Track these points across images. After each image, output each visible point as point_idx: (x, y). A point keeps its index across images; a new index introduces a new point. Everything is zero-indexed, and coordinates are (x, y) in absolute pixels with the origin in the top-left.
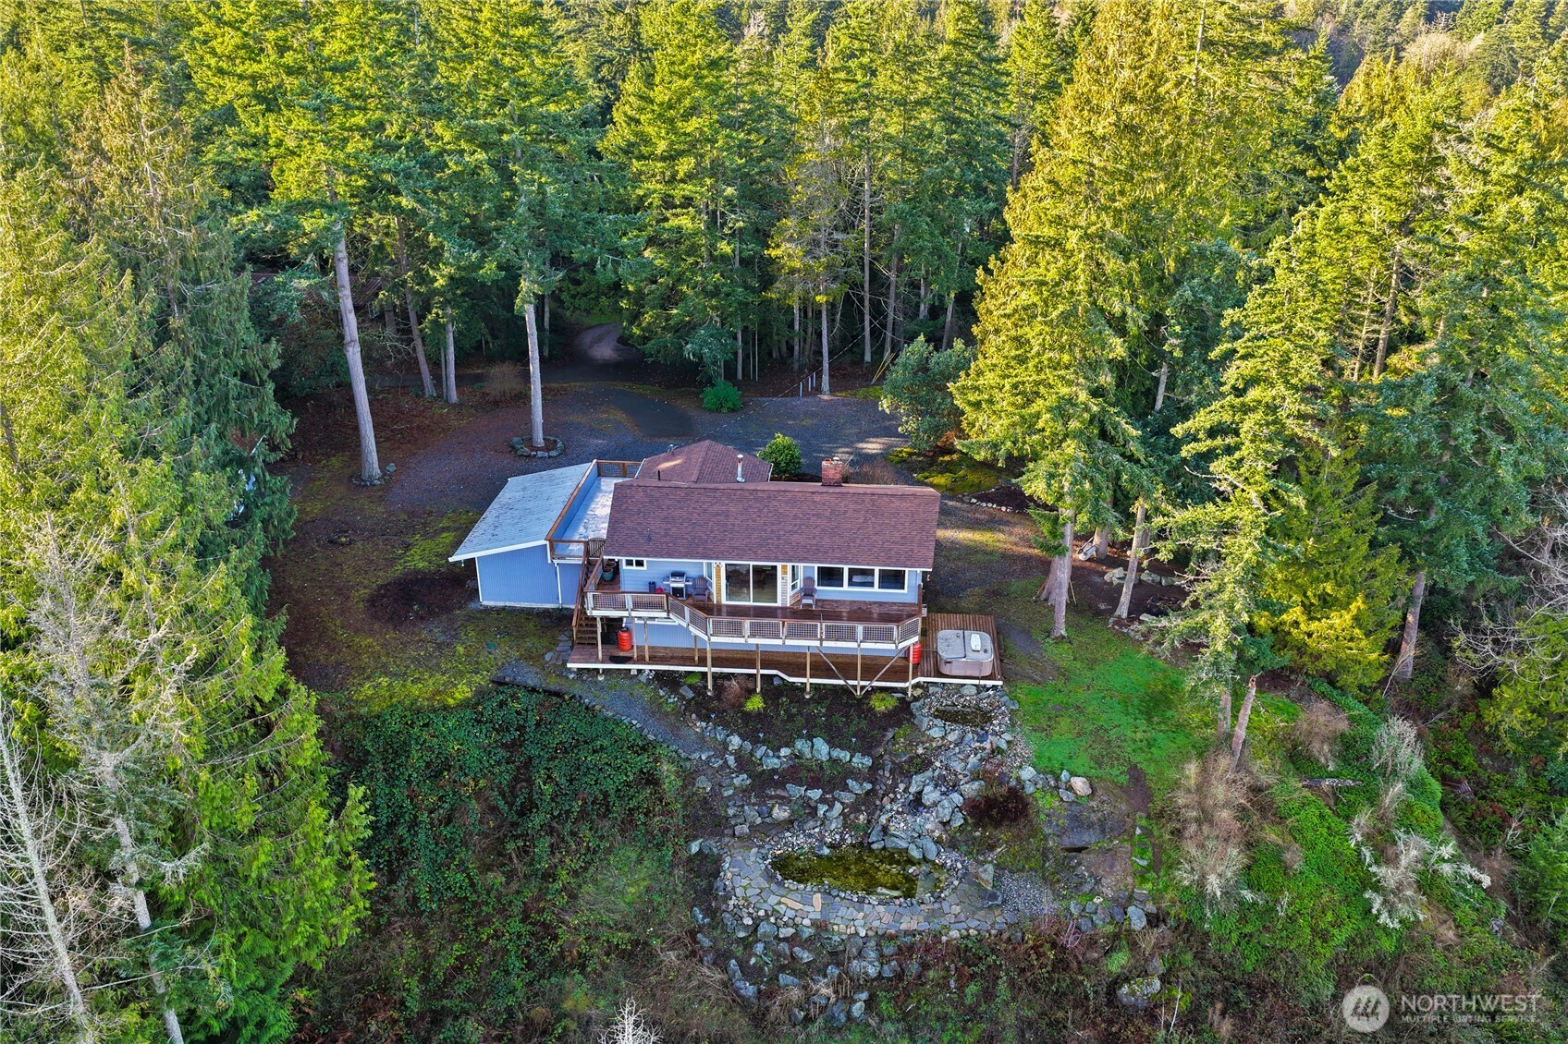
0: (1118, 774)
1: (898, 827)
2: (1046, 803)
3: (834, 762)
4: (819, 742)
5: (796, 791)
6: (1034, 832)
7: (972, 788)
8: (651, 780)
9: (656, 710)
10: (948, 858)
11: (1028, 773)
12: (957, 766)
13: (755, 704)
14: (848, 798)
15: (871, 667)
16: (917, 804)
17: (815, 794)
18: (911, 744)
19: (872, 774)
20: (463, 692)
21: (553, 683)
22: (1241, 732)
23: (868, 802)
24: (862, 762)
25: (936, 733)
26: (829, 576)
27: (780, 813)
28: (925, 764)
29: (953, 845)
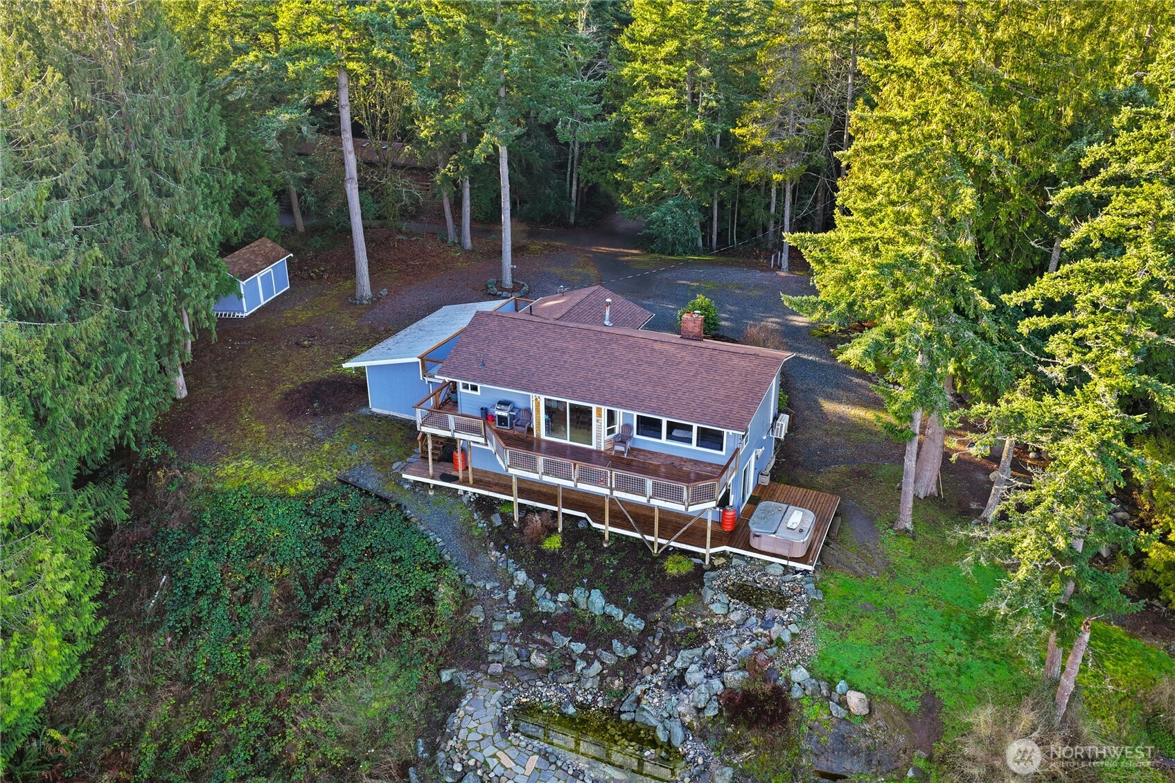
0: (909, 700)
1: (651, 703)
2: (813, 713)
3: (608, 617)
4: (597, 597)
5: (561, 640)
6: (789, 744)
7: (735, 678)
9: (464, 533)
10: (692, 748)
11: (800, 674)
12: (730, 649)
13: (553, 543)
14: (609, 659)
15: (671, 524)
16: (678, 682)
17: (579, 647)
18: (691, 616)
19: (640, 642)
20: (307, 484)
21: (387, 491)
23: (629, 669)
24: (634, 624)
25: (717, 609)
26: (649, 426)
27: (539, 660)
28: (698, 639)
29: (703, 736)
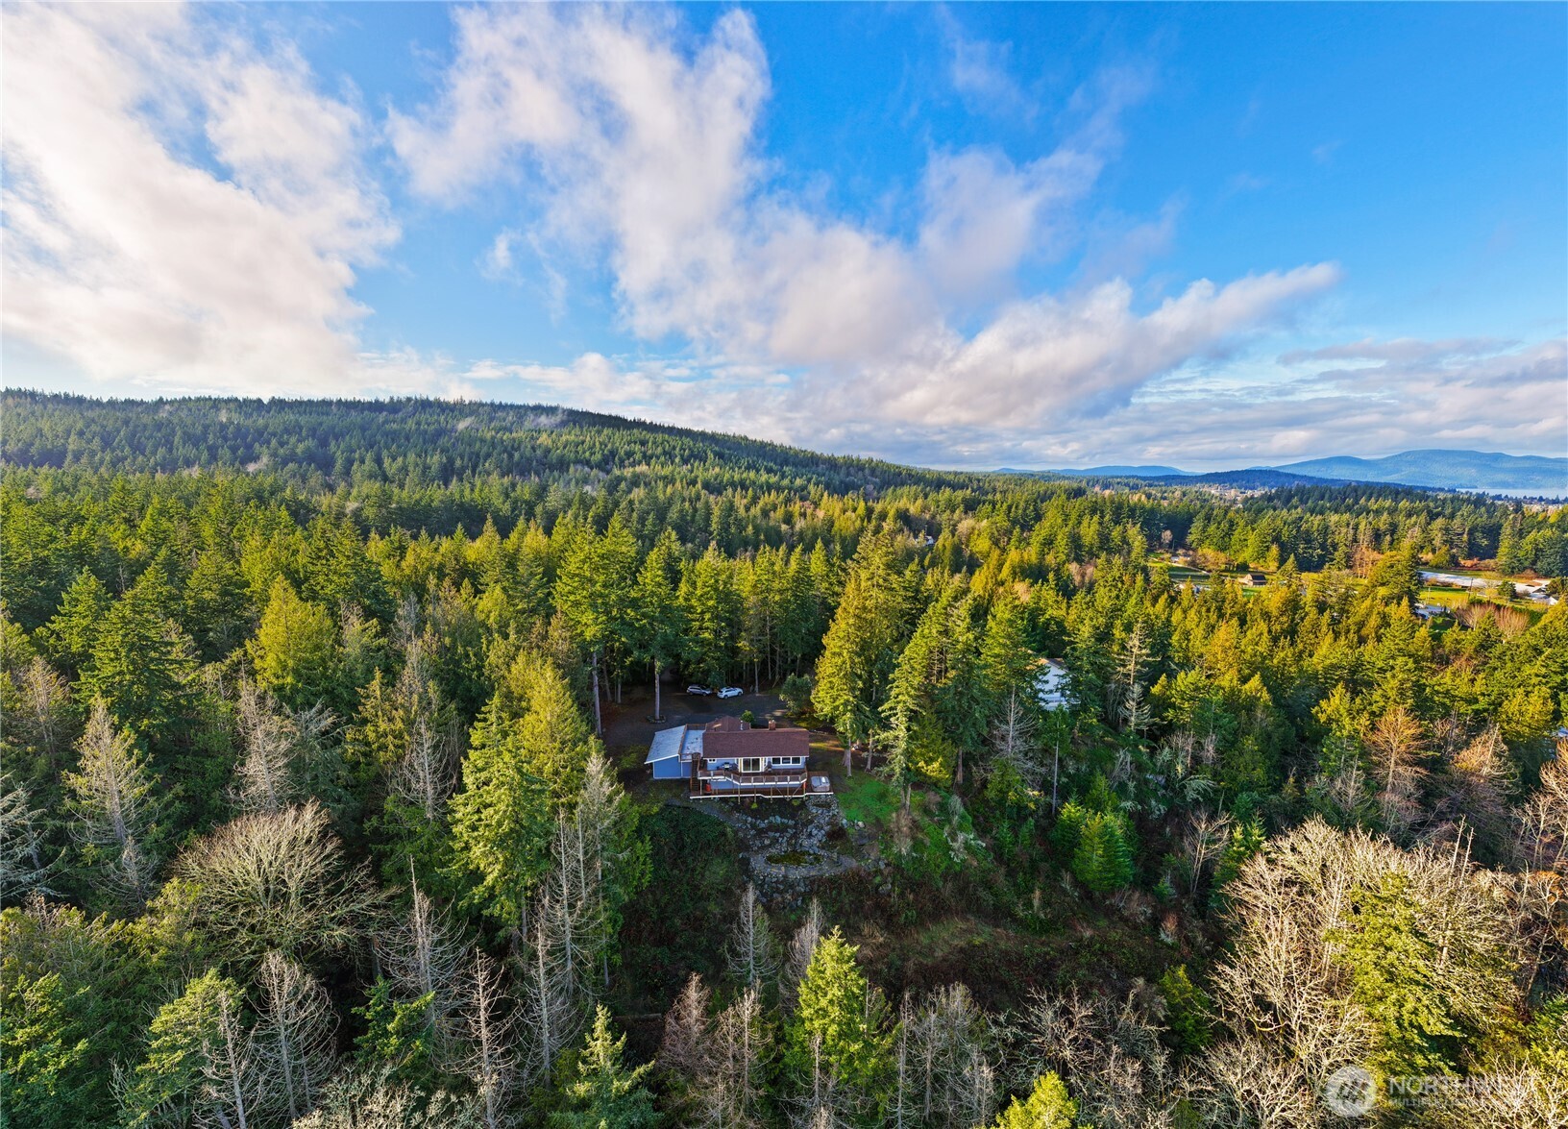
0: (872, 820)
1: (806, 843)
2: (851, 831)
3: (782, 823)
4: (778, 818)
5: (771, 834)
6: (848, 841)
7: (827, 828)
8: (724, 834)
9: (721, 811)
10: (822, 853)
11: (844, 821)
12: (822, 821)
13: (755, 806)
14: (788, 835)
15: (792, 790)
16: (810, 835)
17: (778, 835)
18: (807, 816)
19: (795, 826)
20: (655, 809)
21: (685, 804)
22: (908, 803)
23: (795, 836)
24: (791, 823)
25: (814, 811)
26: (777, 761)
27: (767, 842)
28: (812, 822)
29: (823, 848)
